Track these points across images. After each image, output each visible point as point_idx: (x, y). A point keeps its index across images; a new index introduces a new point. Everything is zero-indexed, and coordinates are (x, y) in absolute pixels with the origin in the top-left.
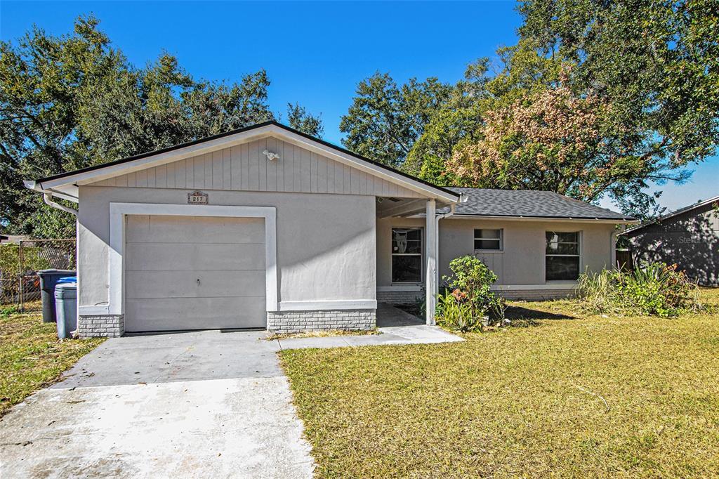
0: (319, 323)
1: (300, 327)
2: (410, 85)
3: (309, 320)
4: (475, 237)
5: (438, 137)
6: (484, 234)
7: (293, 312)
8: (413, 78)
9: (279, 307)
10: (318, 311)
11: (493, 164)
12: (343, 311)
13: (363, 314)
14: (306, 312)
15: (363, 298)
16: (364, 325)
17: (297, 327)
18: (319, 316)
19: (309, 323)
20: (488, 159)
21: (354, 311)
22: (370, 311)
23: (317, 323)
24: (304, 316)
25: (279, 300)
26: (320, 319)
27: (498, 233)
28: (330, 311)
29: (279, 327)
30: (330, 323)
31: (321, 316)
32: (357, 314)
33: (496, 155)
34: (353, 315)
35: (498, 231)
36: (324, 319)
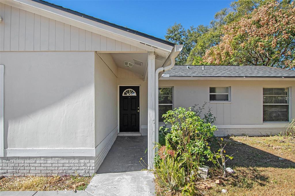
0: (42, 168)
1: (25, 171)
2: (190, 29)
3: (32, 165)
4: (210, 93)
5: (201, 48)
6: (217, 90)
7: (19, 158)
8: (192, 26)
9: (5, 153)
10: (41, 157)
11: (227, 54)
12: (63, 158)
13: (82, 161)
14: (30, 158)
15: (82, 146)
16: (83, 171)
17: (22, 171)
18: (41, 162)
19: (32, 168)
20: (224, 51)
21: (74, 158)
22: (90, 158)
23: (40, 168)
24: (28, 161)
25: (6, 147)
26: (42, 165)
27: (227, 89)
28: (52, 157)
29: (6, 171)
30: (51, 168)
31: (43, 162)
32: (77, 161)
33: (229, 48)
34: (73, 161)
35: (227, 88)
36: (46, 165)
